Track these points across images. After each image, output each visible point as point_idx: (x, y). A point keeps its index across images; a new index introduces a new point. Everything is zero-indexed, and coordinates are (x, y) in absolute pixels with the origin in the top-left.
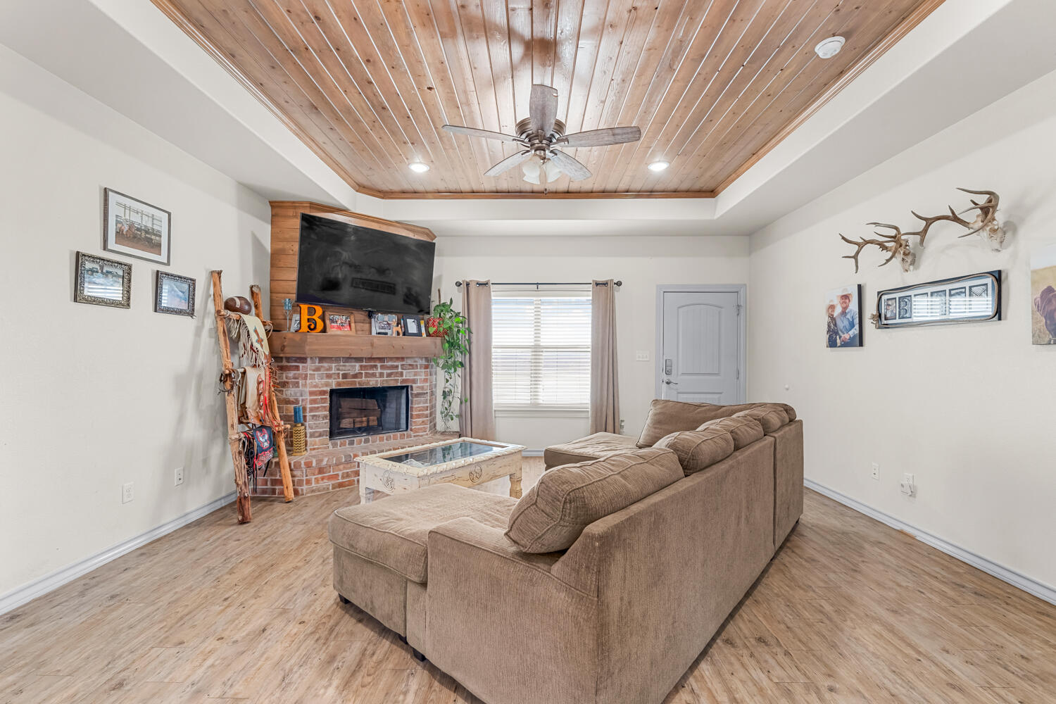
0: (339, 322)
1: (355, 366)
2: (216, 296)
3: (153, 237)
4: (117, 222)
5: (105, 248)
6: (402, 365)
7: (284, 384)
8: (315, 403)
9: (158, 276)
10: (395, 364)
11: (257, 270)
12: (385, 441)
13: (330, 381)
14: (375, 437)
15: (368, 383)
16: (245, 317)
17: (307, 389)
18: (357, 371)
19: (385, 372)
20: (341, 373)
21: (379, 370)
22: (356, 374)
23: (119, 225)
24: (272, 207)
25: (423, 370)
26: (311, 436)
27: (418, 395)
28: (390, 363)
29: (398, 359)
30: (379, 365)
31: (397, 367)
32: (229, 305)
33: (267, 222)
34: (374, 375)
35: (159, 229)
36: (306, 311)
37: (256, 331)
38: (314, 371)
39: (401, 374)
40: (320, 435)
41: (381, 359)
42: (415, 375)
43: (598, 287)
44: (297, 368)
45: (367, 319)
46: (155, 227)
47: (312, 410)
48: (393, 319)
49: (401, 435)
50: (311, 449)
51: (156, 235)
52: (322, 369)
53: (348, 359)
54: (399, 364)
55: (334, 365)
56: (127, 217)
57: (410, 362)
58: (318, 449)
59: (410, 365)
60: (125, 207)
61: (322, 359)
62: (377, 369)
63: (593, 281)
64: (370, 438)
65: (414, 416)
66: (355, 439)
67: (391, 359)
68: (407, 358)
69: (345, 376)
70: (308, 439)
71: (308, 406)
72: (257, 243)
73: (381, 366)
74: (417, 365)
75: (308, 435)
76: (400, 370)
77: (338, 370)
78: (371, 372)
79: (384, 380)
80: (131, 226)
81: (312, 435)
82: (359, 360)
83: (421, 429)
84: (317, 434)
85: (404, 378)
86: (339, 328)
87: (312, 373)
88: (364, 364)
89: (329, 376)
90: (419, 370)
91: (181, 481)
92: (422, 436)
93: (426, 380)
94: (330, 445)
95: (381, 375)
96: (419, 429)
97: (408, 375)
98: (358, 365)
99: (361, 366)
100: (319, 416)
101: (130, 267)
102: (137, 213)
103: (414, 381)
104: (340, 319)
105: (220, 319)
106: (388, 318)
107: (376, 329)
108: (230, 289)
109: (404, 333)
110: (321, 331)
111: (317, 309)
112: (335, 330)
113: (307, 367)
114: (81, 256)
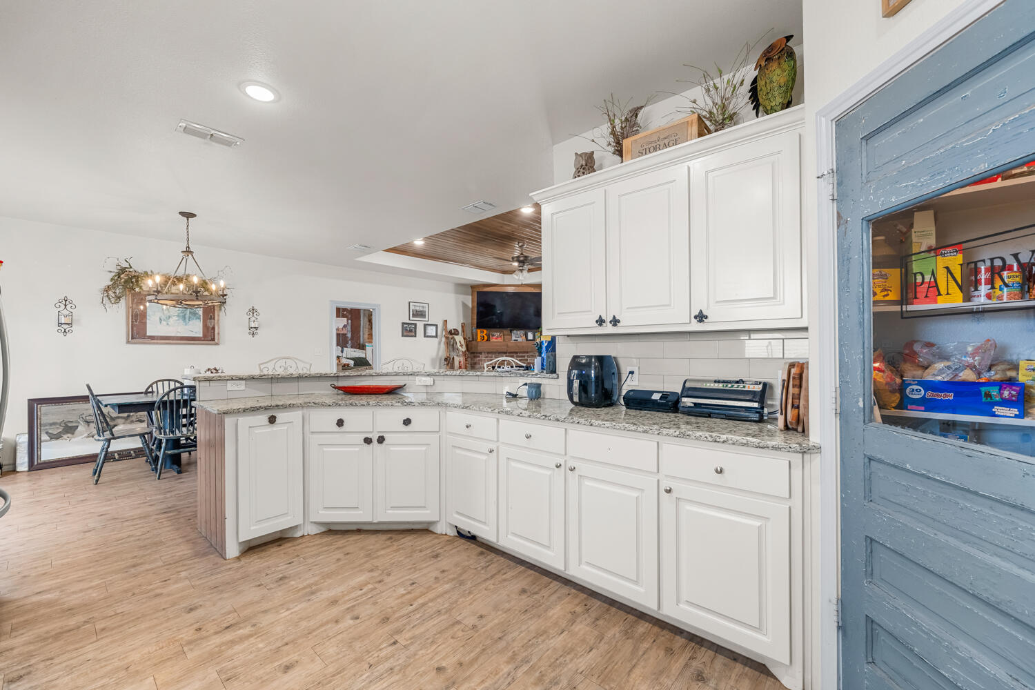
0: (497, 336)
2: (446, 329)
4: (412, 311)
6: (527, 356)
7: (475, 364)
9: (425, 326)
11: (465, 316)
16: (455, 337)
19: (518, 359)
28: (521, 355)
29: (525, 352)
31: (524, 356)
32: (450, 333)
33: (470, 295)
35: (425, 310)
37: (460, 342)
39: (527, 360)
41: (517, 353)
44: (479, 357)
48: (521, 332)
51: (424, 312)
52: (488, 357)
53: (501, 353)
55: (494, 355)
56: (415, 309)
57: (531, 354)
60: (414, 306)
61: (488, 353)
67: (521, 352)
72: (464, 305)
73: (517, 356)
77: (496, 357)
80: (416, 311)
82: (505, 353)
86: (497, 338)
89: (490, 360)
98: (505, 356)
101: (416, 324)
102: (418, 306)
104: (497, 334)
105: (447, 338)
106: (519, 332)
107: (514, 338)
108: (451, 327)
109: (527, 339)
110: (487, 340)
111: (485, 331)
112: (494, 340)
113: (482, 356)
114: (403, 324)
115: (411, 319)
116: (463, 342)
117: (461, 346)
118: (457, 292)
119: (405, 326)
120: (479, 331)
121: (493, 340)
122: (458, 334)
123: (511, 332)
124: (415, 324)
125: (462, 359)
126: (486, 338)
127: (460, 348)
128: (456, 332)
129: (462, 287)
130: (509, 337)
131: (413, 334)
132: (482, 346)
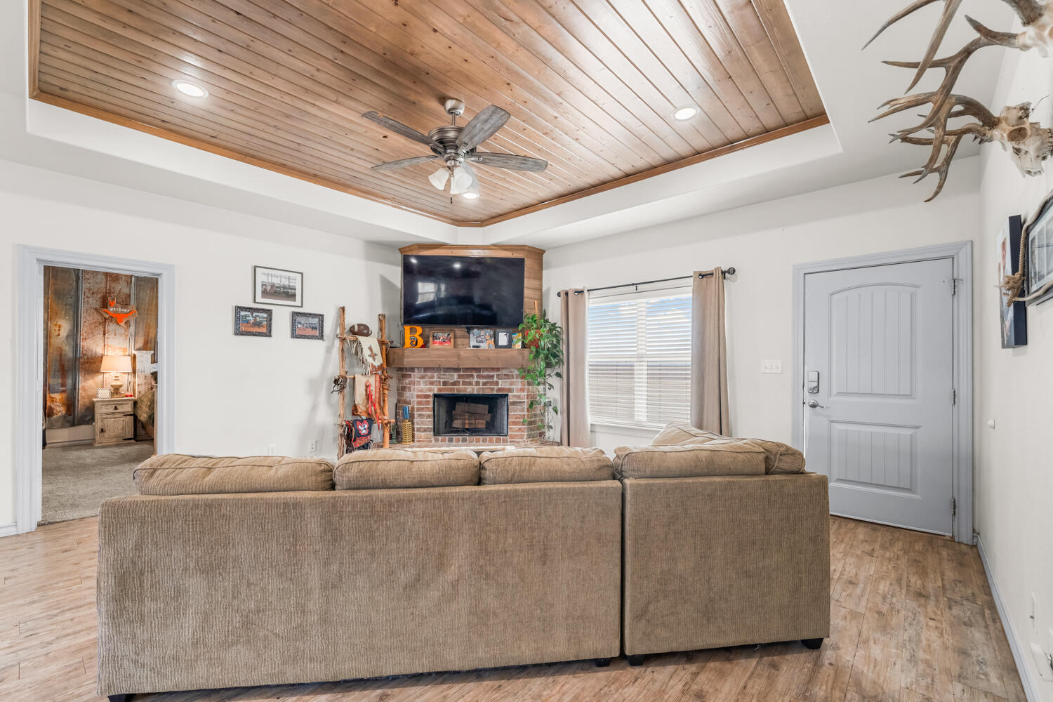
0: (442, 338)
1: (453, 375)
3: (289, 291)
4: (263, 285)
5: (255, 302)
6: (498, 375)
8: (422, 405)
9: (294, 315)
10: (491, 374)
11: (385, 303)
12: (481, 442)
13: (433, 387)
14: (472, 437)
15: (465, 390)
16: (361, 339)
17: (416, 393)
18: (455, 380)
19: (481, 381)
20: (442, 380)
21: (475, 379)
22: (455, 382)
23: (264, 287)
24: (401, 252)
25: (520, 380)
26: (417, 431)
27: (514, 403)
28: (486, 373)
29: (493, 369)
30: (475, 374)
31: (493, 376)
32: (352, 331)
33: (397, 265)
34: (470, 383)
35: (294, 285)
36: (409, 331)
37: (370, 348)
38: (420, 378)
39: (497, 383)
40: (425, 431)
41: (477, 370)
42: (511, 385)
43: (704, 279)
44: (409, 376)
45: (466, 334)
46: (291, 284)
47: (418, 410)
48: (486, 333)
49: (496, 439)
50: (418, 441)
51: (292, 289)
52: (427, 377)
53: (447, 369)
54: (495, 374)
55: (436, 374)
56: (270, 281)
57: (505, 372)
58: (423, 441)
59: (505, 375)
60: (268, 275)
61: (426, 369)
62: (473, 378)
63: (695, 272)
64: (467, 438)
65: (511, 423)
66: (454, 438)
67: (486, 369)
68: (502, 368)
69: (445, 383)
70: (416, 433)
71: (416, 406)
72: (386, 283)
73: (477, 375)
74: (513, 376)
75: (416, 430)
76: (495, 379)
77: (440, 378)
78: (468, 380)
79: (480, 388)
80: (273, 286)
81: (419, 430)
82: (457, 370)
83: (518, 435)
84: (422, 430)
85: (500, 386)
86: (441, 343)
87: (418, 380)
88: (461, 373)
89: (432, 383)
90: (515, 380)
91: (313, 450)
92: (519, 442)
93: (522, 390)
94: (433, 439)
95: (478, 383)
96: (515, 435)
97: (503, 384)
98: (456, 375)
99: (459, 375)
100: (423, 415)
101: (271, 311)
102: (277, 277)
103: (510, 390)
104: (442, 335)
105: (343, 340)
106: (482, 332)
107: (473, 343)
108: (352, 320)
109: (497, 345)
110: (423, 346)
111: (419, 330)
112: (437, 346)
113: (416, 376)
114: (239, 309)
115: (259, 299)
116: (376, 349)
117: (373, 356)
118: (369, 258)
119: (243, 313)
120: (407, 328)
121: (435, 346)
122: (367, 335)
123: (469, 332)
124: (269, 312)
125: (373, 381)
126: (421, 342)
127: (370, 360)
128: (363, 331)
129: (377, 247)
130: (465, 341)
131: (264, 330)
132: (412, 357)
